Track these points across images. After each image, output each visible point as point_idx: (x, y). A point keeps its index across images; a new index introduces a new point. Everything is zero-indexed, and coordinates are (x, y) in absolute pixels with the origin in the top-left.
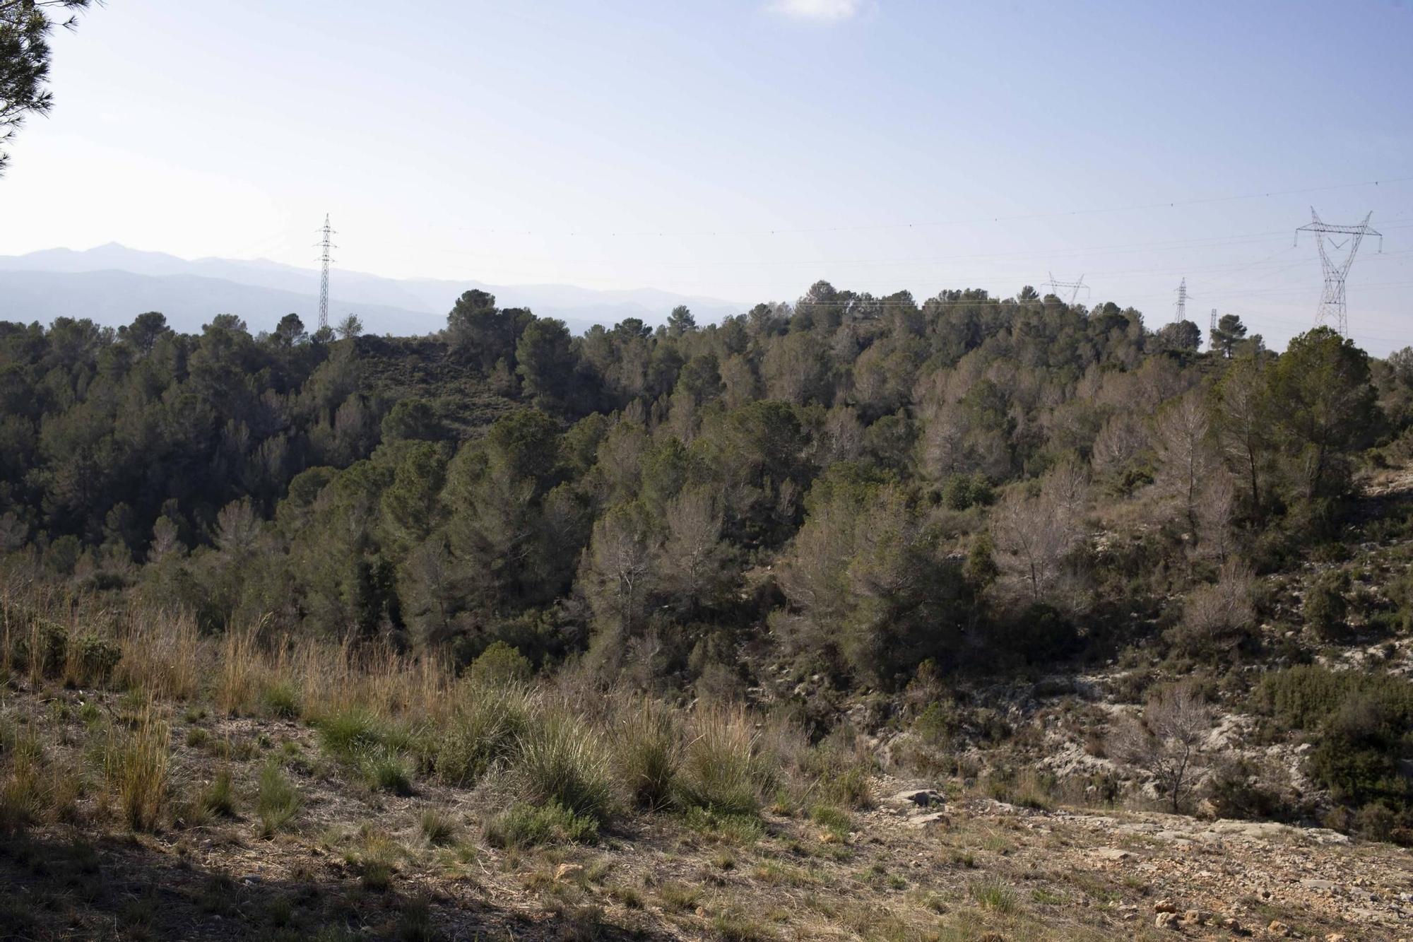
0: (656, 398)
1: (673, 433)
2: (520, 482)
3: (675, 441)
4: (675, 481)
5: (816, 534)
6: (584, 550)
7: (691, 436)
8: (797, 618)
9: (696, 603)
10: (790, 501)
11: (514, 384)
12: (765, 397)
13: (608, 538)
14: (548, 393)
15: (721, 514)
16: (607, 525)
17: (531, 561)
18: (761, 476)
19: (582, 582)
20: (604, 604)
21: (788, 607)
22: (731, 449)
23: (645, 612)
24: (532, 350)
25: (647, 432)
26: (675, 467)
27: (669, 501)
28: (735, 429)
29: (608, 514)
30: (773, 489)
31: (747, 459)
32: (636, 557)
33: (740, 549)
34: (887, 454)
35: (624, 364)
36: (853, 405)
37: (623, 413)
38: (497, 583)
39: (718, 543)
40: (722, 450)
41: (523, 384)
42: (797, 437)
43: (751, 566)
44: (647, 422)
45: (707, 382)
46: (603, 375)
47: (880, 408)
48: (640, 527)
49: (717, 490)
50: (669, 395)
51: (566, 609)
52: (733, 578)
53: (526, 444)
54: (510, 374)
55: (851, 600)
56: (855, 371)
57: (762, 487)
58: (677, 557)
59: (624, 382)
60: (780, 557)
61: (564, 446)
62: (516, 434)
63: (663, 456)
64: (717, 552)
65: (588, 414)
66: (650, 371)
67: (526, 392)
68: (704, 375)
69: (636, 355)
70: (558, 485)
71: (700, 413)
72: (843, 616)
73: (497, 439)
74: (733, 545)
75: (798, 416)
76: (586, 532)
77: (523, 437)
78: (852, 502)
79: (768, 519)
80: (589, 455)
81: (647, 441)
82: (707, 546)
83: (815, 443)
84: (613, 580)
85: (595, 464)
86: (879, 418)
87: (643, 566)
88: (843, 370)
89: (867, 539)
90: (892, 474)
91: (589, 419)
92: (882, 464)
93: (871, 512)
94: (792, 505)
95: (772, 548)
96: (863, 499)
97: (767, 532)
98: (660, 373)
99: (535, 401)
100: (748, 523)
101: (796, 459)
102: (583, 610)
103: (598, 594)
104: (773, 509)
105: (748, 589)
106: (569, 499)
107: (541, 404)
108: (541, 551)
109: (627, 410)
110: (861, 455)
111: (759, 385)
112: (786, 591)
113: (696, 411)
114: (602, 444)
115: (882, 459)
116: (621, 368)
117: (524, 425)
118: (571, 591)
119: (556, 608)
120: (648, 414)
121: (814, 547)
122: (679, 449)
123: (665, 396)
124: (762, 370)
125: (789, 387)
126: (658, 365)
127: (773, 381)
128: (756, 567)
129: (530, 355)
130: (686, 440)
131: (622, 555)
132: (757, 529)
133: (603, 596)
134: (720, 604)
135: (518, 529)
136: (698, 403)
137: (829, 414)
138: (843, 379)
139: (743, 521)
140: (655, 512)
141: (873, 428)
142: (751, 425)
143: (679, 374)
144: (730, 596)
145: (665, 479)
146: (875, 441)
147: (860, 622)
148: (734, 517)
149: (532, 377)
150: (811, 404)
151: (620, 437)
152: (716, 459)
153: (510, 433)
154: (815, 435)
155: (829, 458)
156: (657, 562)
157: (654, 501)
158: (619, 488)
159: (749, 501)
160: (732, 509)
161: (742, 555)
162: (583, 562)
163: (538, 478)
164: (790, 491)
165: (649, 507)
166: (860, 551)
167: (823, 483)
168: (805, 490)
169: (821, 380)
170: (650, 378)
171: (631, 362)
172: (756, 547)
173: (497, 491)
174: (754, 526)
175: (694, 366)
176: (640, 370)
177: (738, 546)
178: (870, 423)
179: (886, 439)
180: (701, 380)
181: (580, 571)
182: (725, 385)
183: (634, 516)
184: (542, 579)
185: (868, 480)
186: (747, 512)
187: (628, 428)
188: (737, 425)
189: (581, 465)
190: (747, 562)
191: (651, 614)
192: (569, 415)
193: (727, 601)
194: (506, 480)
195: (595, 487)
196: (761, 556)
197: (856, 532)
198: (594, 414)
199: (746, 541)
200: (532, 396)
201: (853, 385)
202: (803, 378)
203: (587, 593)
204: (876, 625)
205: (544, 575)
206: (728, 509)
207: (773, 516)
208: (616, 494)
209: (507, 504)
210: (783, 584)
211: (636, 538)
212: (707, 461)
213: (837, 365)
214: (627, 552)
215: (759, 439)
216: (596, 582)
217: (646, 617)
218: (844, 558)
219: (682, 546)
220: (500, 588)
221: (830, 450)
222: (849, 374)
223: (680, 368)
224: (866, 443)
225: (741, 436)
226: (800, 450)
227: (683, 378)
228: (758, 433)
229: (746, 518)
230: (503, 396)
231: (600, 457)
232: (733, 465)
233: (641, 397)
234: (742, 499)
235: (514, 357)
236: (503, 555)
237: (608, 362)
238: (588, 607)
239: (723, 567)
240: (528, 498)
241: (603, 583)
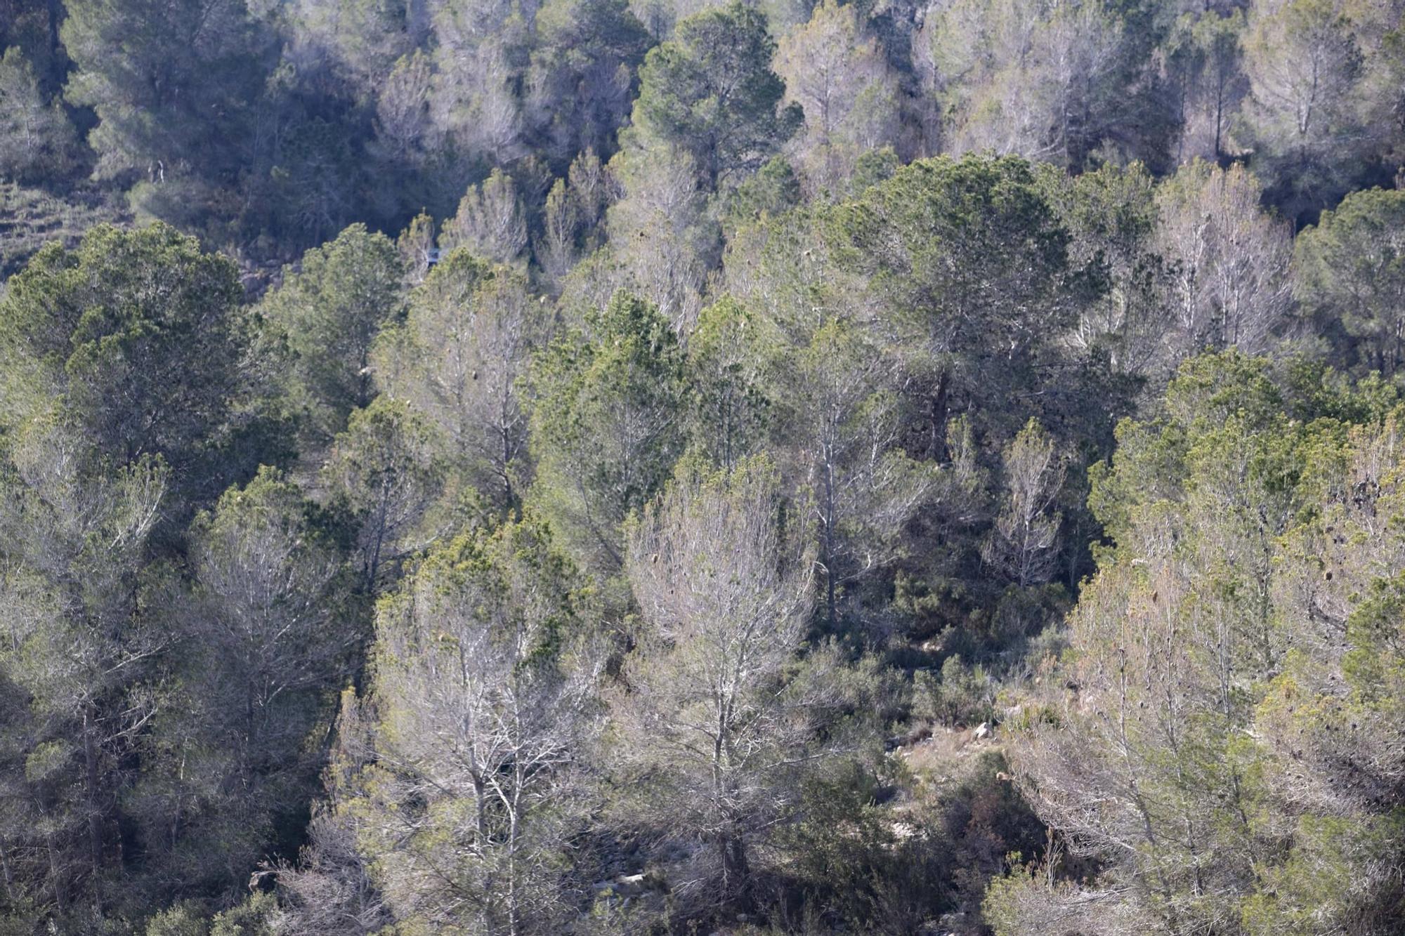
0: (561, 170)
1: (629, 284)
2: (114, 475)
3: (637, 314)
4: (646, 447)
5: (1138, 604)
6: (348, 695)
7: (691, 293)
8: (1085, 894)
9: (738, 861)
10: (1041, 500)
11: (60, 140)
12: (936, 148)
13: (428, 653)
14: (183, 165)
15: (809, 555)
16: (423, 607)
17: (165, 743)
18: (940, 412)
19: (343, 807)
20: (424, 881)
21: (1052, 859)
22: (831, 328)
23: (565, 898)
24: (120, 17)
25: (535, 288)
26: (641, 399)
27: (631, 516)
28: (843, 260)
29: (423, 570)
30: (981, 462)
31: (887, 363)
32: (524, 713)
33: (881, 670)
34: (1372, 325)
35: (444, 54)
36: (1246, 161)
37: (448, 225)
38: (47, 828)
39: (801, 654)
40: (799, 338)
41: (95, 137)
42: (1057, 280)
43: (918, 727)
44: (532, 253)
45: (737, 106)
46: (374, 93)
47: (1341, 165)
48: (537, 610)
49: (791, 475)
50: (605, 158)
51: (294, 903)
52: (859, 768)
53: (126, 345)
54: (48, 105)
55: (1268, 822)
56: (1248, 41)
57: (943, 455)
58: (662, 706)
59: (446, 117)
60: (1019, 693)
61: (258, 344)
62: (92, 311)
63: (599, 365)
64: (801, 684)
65: (324, 236)
66: (536, 76)
67: (105, 168)
68: (723, 84)
69: (482, 21)
70: (245, 478)
71: (714, 212)
72: (1246, 880)
73: (24, 330)
74: (852, 658)
75: (1056, 208)
76: (354, 636)
77: (115, 320)
78: (1254, 489)
79: (971, 566)
80: (344, 378)
81: (540, 319)
82: (767, 664)
83: (1118, 295)
84: (450, 794)
85: (364, 404)
86: (1336, 199)
87: (550, 743)
88: (1205, 40)
89: (1315, 614)
90: (1390, 389)
91: (335, 249)
92: (1354, 360)
93: (1326, 520)
94: (1049, 512)
95: (987, 663)
96: (1294, 477)
97: (967, 609)
98: (568, 81)
99: (140, 195)
100: (900, 583)
101: (1053, 356)
102: (353, 905)
103: (401, 844)
104: (983, 528)
105: (913, 806)
106: (286, 522)
107: (161, 207)
108: (197, 706)
109: (462, 212)
110: (1278, 331)
111: (913, 105)
112: (1045, 806)
113: (702, 206)
114: (387, 333)
115: (1354, 342)
116: (434, 69)
117: (118, 279)
118: (307, 840)
119: (257, 899)
120: (536, 225)
121: (1133, 649)
122: (655, 335)
123: (591, 160)
124: (924, 55)
125: (1020, 106)
126: (561, 53)
127: (964, 91)
128: (937, 729)
129: (115, 38)
130: (677, 307)
131: (475, 705)
132: (933, 600)
133: (419, 852)
134: (820, 861)
135: (116, 636)
136: (707, 180)
137: (1165, 195)
138: (1209, 72)
139: (885, 576)
140: (581, 559)
141: (1319, 236)
142: (895, 244)
143: (635, 84)
144: (853, 832)
145: (611, 445)
146: (1329, 278)
147: (1303, 898)
148: (851, 564)
149: (125, 113)
150: (1097, 165)
151: (447, 307)
152: (780, 368)
153: (68, 307)
154: (1120, 269)
155: (1169, 344)
156: (596, 727)
157: (576, 519)
158: (452, 482)
159: (899, 507)
160: (844, 535)
161: (886, 692)
162: (346, 735)
163: (175, 459)
164: (1041, 463)
165: (559, 544)
166: (1292, 655)
167: (1155, 430)
168: (1092, 459)
169: (1128, 78)
170: (537, 98)
171: (467, 45)
172: (934, 663)
173: (34, 509)
174: (922, 593)
175: (686, 50)
176: (500, 73)
177: (870, 662)
178: (1306, 219)
179: (1367, 272)
180: (713, 101)
181: (338, 768)
182: (797, 114)
183: (516, 575)
184: (204, 803)
185: (1308, 412)
186: (896, 544)
187: (474, 274)
188: (848, 247)
189: (322, 412)
190: (904, 717)
191: (587, 906)
192: (262, 241)
193: (844, 847)
194: (64, 466)
195: (373, 483)
196: (950, 690)
197: (1276, 589)
198: (355, 232)
199: (895, 642)
200: (126, 181)
201: (1243, 87)
202: (1065, 76)
203: (363, 842)
204: (1363, 908)
205: (212, 792)
206: (829, 535)
207: (986, 554)
208: (445, 502)
209: (71, 550)
210: (1033, 783)
211: (524, 648)
212: (749, 375)
213: (1184, 22)
214: (493, 695)
215: (926, 294)
216: (393, 804)
217: (572, 916)
218: (1241, 682)
219: (681, 667)
220: (60, 842)
221: (1169, 318)
222: (1227, 50)
223: (636, 60)
224: (1297, 289)
225: (863, 283)
226: (1070, 323)
227: (653, 93)
228: (922, 272)
229: (899, 565)
230: (26, 184)
231: (380, 380)
232: (840, 384)
233: (509, 167)
234: (878, 500)
235: (56, 43)
236: (65, 729)
237: (387, 49)
238: (371, 893)
239: (823, 734)
240: (144, 527)
241: (416, 804)
